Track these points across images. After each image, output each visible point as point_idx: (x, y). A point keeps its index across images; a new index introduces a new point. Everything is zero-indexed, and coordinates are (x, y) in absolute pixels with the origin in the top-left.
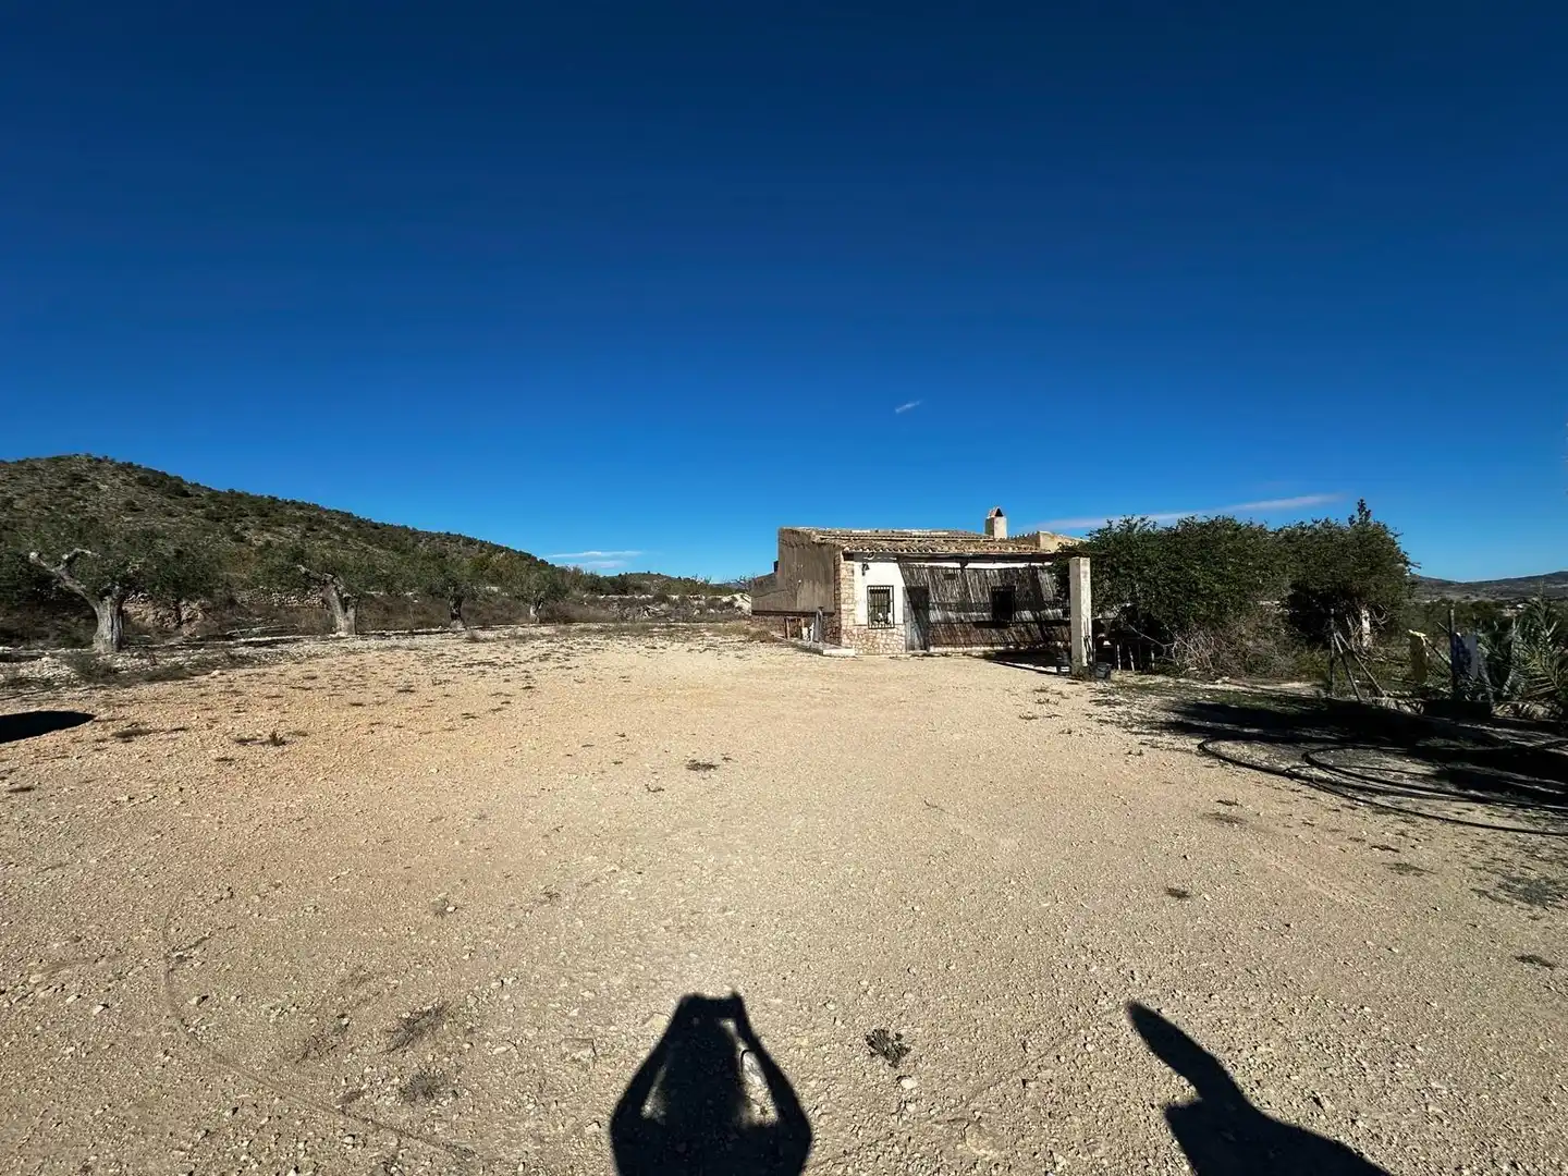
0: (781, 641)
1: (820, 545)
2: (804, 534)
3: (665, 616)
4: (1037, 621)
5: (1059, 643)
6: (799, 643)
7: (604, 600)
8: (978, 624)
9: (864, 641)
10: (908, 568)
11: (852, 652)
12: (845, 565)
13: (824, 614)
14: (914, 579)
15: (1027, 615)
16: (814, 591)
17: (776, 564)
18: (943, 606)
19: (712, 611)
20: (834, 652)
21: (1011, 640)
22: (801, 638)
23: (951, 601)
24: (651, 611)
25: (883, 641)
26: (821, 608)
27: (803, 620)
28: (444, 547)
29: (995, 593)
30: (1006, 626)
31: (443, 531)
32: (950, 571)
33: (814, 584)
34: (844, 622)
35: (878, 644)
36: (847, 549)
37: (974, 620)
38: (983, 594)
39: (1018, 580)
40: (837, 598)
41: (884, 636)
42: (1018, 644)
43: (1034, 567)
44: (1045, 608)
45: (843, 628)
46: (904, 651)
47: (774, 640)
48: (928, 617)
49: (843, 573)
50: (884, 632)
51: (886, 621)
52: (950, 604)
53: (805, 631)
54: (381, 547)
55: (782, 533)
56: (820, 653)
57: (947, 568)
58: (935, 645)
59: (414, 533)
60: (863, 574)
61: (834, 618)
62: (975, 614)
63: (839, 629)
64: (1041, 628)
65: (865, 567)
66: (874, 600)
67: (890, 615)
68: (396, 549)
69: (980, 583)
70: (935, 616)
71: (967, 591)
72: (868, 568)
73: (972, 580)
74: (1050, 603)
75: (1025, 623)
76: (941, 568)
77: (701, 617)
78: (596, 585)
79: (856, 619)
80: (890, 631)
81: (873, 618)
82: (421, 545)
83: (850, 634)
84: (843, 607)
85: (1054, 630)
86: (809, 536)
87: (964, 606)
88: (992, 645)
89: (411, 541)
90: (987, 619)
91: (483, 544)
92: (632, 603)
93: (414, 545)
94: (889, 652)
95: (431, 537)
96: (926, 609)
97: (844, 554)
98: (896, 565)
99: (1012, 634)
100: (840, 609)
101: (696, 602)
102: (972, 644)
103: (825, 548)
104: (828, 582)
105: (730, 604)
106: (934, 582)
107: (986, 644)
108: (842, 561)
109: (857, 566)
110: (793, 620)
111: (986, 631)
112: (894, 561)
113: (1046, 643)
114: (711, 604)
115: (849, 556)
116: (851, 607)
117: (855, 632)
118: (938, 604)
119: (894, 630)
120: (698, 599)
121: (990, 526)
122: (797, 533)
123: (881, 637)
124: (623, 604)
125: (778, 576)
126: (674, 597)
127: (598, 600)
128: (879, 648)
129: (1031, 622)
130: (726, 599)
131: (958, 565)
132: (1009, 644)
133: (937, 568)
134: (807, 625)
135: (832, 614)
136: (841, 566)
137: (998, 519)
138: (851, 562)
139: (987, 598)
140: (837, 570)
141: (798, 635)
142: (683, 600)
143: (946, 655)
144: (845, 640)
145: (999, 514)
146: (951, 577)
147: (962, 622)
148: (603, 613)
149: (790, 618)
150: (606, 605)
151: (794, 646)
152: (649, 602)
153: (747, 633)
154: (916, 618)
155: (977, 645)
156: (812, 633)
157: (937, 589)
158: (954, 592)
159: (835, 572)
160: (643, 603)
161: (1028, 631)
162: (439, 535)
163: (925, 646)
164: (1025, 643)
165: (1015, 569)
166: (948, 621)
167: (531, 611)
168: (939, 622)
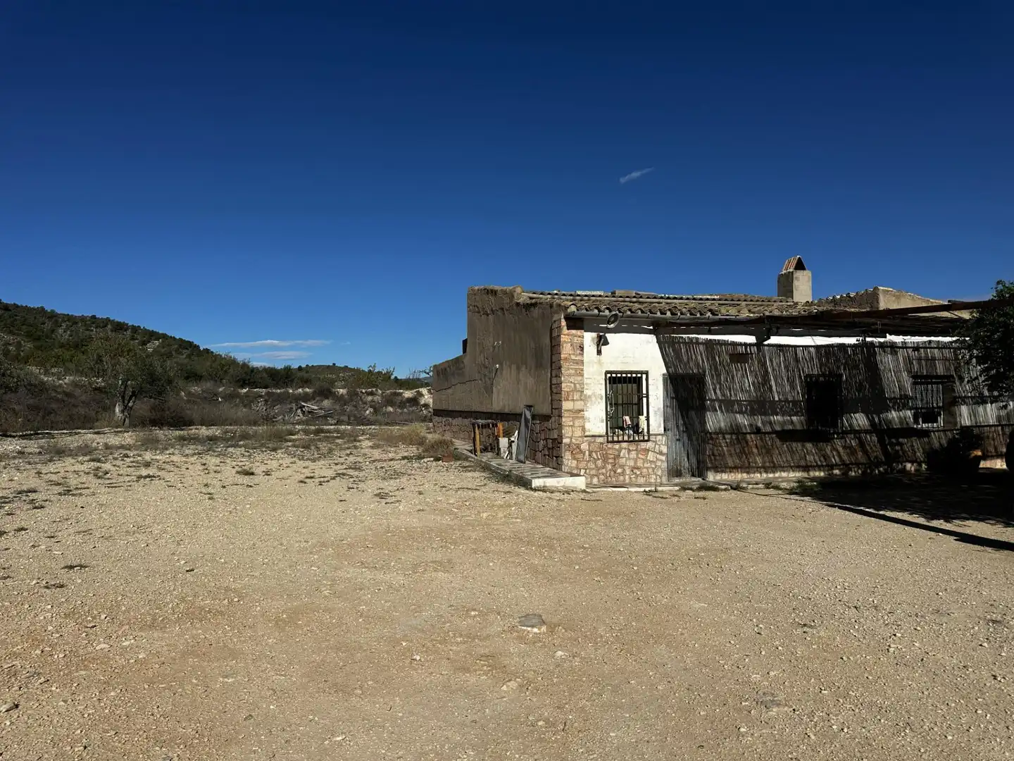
0: (466, 458)
1: (529, 306)
2: (505, 292)
3: (325, 417)
4: (874, 428)
5: (909, 466)
6: (494, 463)
7: (246, 395)
8: (786, 435)
9: (599, 463)
10: (673, 343)
11: (580, 482)
12: (567, 337)
13: (534, 417)
14: (681, 361)
15: (860, 420)
16: (518, 381)
17: (465, 342)
18: (728, 405)
19: (390, 409)
20: (551, 482)
21: (835, 460)
22: (498, 454)
23: (741, 396)
24: (306, 409)
25: (632, 463)
26: (529, 407)
27: (500, 425)
28: (87, 332)
29: (811, 384)
30: (827, 439)
31: (88, 314)
32: (741, 350)
33: (518, 369)
34: (567, 432)
35: (622, 466)
36: (573, 308)
37: (778, 428)
38: (793, 387)
39: (846, 364)
40: (555, 392)
41: (633, 454)
42: (846, 467)
43: (872, 343)
44: (888, 409)
45: (566, 441)
46: (664, 480)
47: (457, 457)
48: (703, 423)
49: (566, 350)
50: (633, 447)
51: (636, 428)
52: (739, 402)
53: (504, 442)
54: (11, 333)
55: (472, 294)
56: (525, 484)
57: (734, 344)
58: (717, 469)
59: (53, 316)
60: (599, 352)
61: (549, 424)
62: (779, 418)
63: (558, 442)
64: (881, 441)
65: (601, 342)
66: (616, 393)
67: (642, 418)
68: (29, 335)
69: (787, 367)
70: (715, 420)
71: (766, 380)
72: (606, 343)
73: (775, 365)
74: (893, 399)
75: (856, 433)
76: (725, 343)
77: (373, 418)
78: (248, 376)
79: (588, 426)
80: (643, 445)
81: (614, 423)
82: (60, 331)
83: (576, 450)
84: (566, 405)
85: (901, 445)
86: (511, 295)
87: (760, 405)
88: (806, 468)
89: (48, 325)
90: (799, 427)
91: (135, 329)
92: (281, 399)
93: (53, 331)
94: (641, 480)
95: (72, 320)
96: (702, 409)
97: (566, 318)
98: (652, 338)
99: (837, 450)
100: (560, 409)
101: (370, 398)
102: (774, 468)
103: (536, 312)
104: (539, 365)
105: (414, 401)
106: (714, 367)
107: (798, 467)
108: (565, 330)
109: (589, 338)
110: (485, 426)
111: (797, 446)
112: (649, 332)
113: (890, 466)
114: (389, 401)
115: (576, 322)
116: (579, 405)
117: (584, 446)
118: (720, 401)
119: (649, 445)
120: (372, 394)
121: (786, 286)
122: (494, 292)
123: (627, 455)
124: (272, 400)
125: (466, 361)
126: (341, 391)
127: (238, 395)
128: (623, 473)
129: (866, 432)
130: (408, 394)
131: (751, 339)
132: (832, 467)
133: (720, 343)
134: (508, 434)
135: (546, 418)
136: (563, 338)
137: (799, 274)
138: (579, 332)
139: (798, 394)
140: (555, 346)
141: (493, 448)
142: (353, 395)
143: (737, 487)
144: (568, 461)
145: (800, 266)
146: (739, 356)
147: (758, 431)
148: (242, 412)
149: (481, 422)
150: (248, 401)
151: (486, 468)
152: (306, 398)
153: (421, 442)
154: (685, 424)
155: (783, 469)
156: (514, 446)
157: (719, 376)
158: (744, 383)
159: (552, 347)
160: (297, 399)
161: (862, 444)
162: (83, 319)
163: (700, 471)
164: (858, 464)
165: (842, 347)
166: (736, 431)
167: (117, 410)
168: (720, 432)
